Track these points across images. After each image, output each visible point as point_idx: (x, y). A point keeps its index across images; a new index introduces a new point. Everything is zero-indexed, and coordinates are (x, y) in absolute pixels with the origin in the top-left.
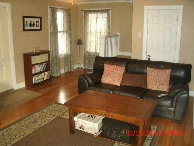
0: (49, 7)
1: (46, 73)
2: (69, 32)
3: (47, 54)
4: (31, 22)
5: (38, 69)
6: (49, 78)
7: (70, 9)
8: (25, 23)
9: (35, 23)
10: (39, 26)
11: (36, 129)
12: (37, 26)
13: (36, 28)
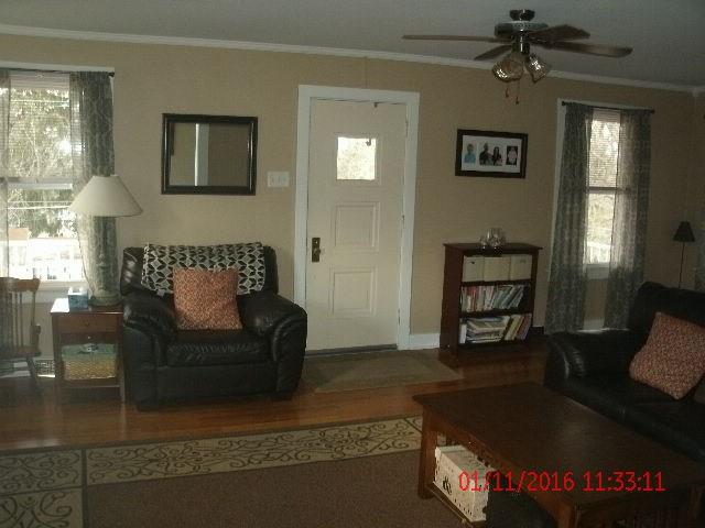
0: (559, 101)
1: (517, 318)
2: (634, 192)
3: (529, 258)
4: (486, 147)
5: (488, 299)
6: (523, 337)
7: (653, 112)
8: (465, 152)
9: (503, 153)
10: (515, 164)
11: (346, 457)
12: (508, 163)
13: (503, 168)
